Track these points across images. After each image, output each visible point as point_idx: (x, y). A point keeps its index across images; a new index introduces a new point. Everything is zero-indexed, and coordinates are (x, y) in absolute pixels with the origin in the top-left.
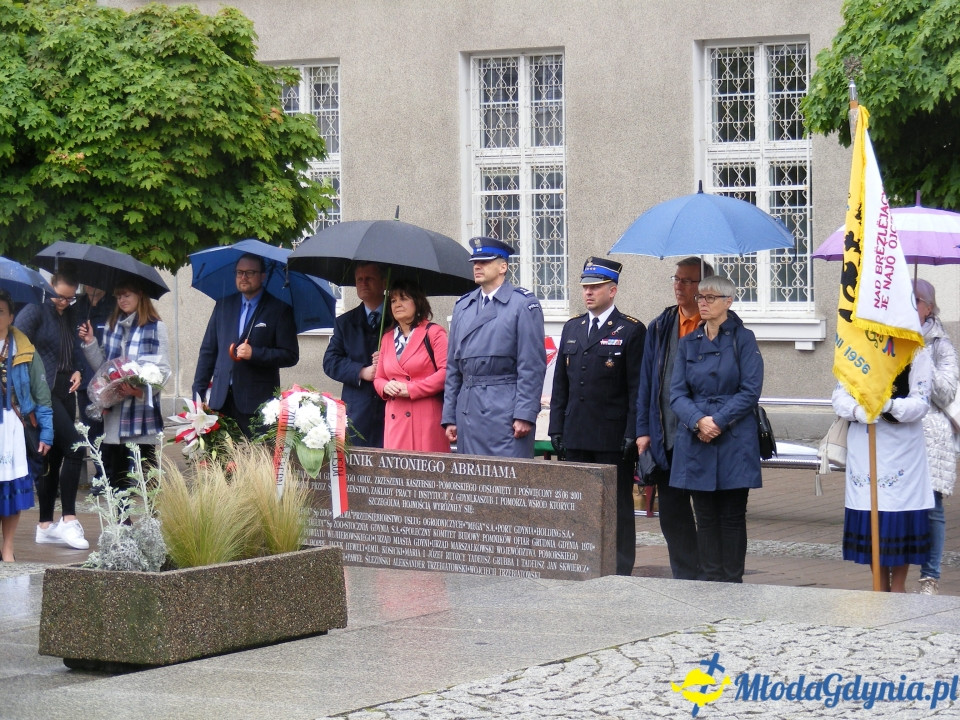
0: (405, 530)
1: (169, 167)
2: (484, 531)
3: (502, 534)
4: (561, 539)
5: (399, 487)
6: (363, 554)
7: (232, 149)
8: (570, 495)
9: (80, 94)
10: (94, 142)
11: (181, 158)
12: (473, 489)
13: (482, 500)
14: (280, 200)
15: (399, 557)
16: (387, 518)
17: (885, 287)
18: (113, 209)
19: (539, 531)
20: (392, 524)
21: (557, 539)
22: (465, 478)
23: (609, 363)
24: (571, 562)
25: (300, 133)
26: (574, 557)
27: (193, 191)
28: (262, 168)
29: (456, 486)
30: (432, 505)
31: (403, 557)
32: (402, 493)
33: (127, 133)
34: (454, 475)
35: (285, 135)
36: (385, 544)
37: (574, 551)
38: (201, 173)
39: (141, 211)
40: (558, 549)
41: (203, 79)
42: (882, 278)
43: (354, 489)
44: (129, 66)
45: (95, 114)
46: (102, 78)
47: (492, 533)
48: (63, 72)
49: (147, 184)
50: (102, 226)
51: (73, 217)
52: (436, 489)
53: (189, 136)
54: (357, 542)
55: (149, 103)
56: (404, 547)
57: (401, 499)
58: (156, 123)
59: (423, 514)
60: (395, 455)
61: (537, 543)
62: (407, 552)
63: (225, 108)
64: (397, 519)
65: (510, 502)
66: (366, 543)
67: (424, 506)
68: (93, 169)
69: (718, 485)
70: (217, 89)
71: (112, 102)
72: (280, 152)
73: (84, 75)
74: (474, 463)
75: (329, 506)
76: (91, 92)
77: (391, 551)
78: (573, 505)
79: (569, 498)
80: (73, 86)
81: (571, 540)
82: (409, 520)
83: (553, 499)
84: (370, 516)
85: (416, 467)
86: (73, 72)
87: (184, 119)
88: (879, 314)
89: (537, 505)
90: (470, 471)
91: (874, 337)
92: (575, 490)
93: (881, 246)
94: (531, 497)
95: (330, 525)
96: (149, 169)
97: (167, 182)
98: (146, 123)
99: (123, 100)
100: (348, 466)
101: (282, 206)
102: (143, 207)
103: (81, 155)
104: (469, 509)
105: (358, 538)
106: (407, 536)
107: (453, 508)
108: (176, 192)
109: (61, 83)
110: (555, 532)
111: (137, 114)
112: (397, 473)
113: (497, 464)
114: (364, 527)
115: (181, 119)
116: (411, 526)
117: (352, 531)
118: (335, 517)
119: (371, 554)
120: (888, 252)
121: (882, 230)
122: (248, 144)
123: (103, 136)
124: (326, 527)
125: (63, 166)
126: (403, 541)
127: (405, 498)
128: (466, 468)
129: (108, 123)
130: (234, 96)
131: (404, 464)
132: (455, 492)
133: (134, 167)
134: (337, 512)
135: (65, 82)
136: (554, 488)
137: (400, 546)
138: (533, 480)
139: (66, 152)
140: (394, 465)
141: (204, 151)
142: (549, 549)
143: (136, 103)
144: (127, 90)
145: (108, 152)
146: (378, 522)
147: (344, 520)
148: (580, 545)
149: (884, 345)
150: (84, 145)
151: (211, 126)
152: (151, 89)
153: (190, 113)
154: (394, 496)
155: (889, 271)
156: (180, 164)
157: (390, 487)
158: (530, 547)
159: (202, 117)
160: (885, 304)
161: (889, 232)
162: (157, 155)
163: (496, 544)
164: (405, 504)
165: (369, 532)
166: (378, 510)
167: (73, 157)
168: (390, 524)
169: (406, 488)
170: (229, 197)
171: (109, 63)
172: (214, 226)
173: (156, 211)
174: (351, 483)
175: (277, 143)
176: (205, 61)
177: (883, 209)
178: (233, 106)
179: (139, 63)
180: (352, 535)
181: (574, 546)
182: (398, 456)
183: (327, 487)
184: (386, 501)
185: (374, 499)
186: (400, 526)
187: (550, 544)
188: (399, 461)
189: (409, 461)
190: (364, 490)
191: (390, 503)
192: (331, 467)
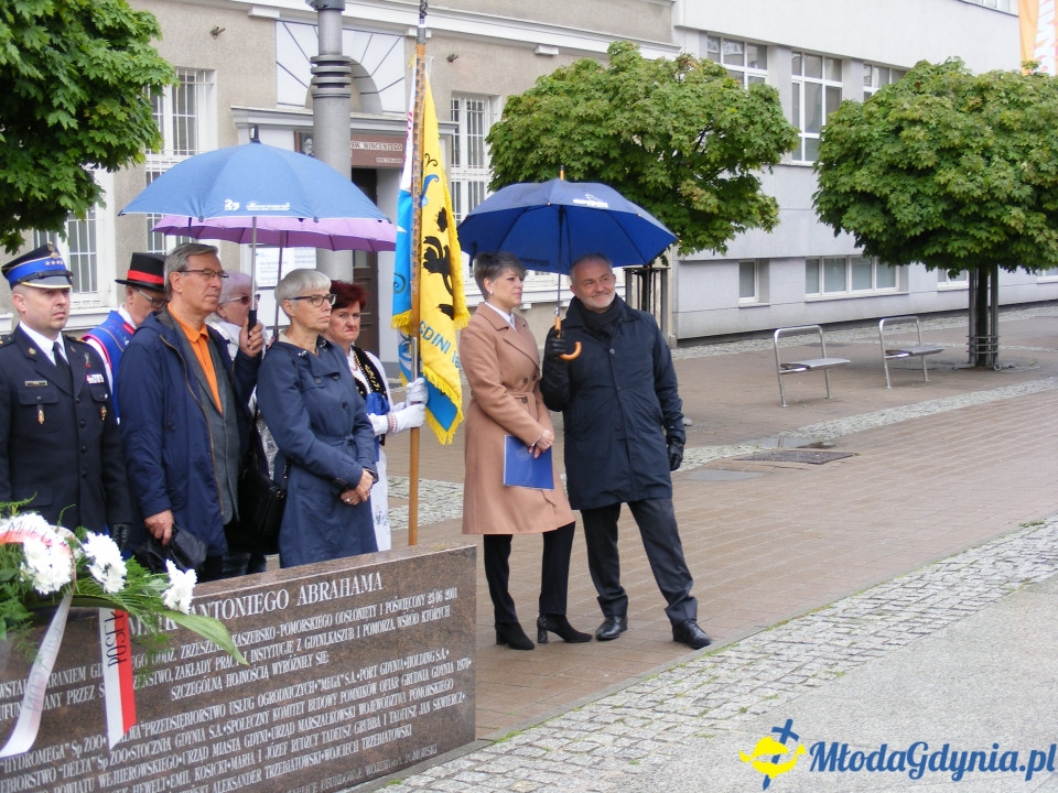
2: (344, 687)
3: (365, 682)
4: (435, 664)
8: (444, 595)
12: (328, 623)
13: (340, 637)
15: (222, 777)
16: (202, 715)
19: (411, 662)
20: (210, 723)
21: (430, 666)
22: (319, 608)
24: (445, 694)
26: (449, 684)
29: (305, 625)
30: (270, 670)
31: (229, 773)
34: (302, 607)
36: (199, 764)
37: (449, 676)
40: (432, 681)
47: (352, 686)
52: (277, 640)
54: (153, 777)
56: (229, 757)
57: (222, 674)
59: (258, 687)
60: (213, 599)
61: (408, 682)
62: (234, 763)
64: (217, 710)
65: (374, 629)
66: (168, 774)
67: (260, 674)
74: (329, 579)
77: (211, 771)
78: (448, 609)
79: (444, 600)
81: (446, 661)
82: (237, 706)
83: (426, 607)
84: (175, 722)
85: (247, 610)
89: (406, 622)
90: (324, 595)
92: (450, 586)
94: (400, 613)
95: (103, 763)
100: (134, 640)
104: (322, 658)
105: (154, 769)
106: (235, 734)
107: (302, 663)
110: (428, 657)
113: (359, 572)
114: (164, 745)
116: (239, 716)
117: (142, 760)
118: (112, 745)
119: (177, 790)
124: (95, 769)
126: (228, 747)
127: (230, 671)
128: (319, 592)
131: (229, 610)
132: (303, 635)
136: (427, 591)
137: (223, 757)
138: (402, 586)
142: (422, 684)
146: (187, 729)
147: (130, 745)
148: (455, 665)
154: (213, 672)
157: (205, 657)
158: (399, 690)
163: (357, 702)
164: (230, 680)
165: (174, 750)
166: (186, 705)
168: (205, 725)
180: (143, 769)
181: (448, 668)
182: (216, 598)
183: (97, 692)
184: (199, 685)
185: (180, 688)
186: (223, 720)
187: (422, 676)
188: (220, 606)
189: (235, 601)
190: (162, 676)
191: (207, 687)
192: (105, 649)
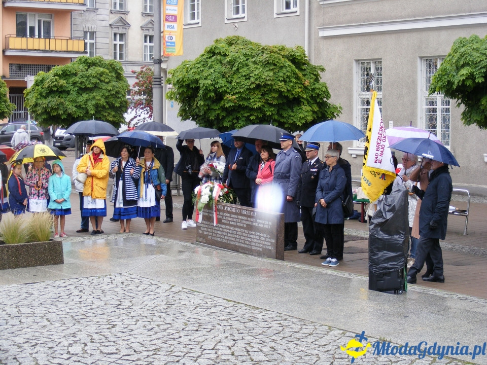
0: (230, 231)
1: (264, 101)
3: (253, 235)
5: (229, 217)
7: (286, 95)
9: (235, 76)
10: (239, 93)
11: (268, 98)
12: (246, 219)
13: (248, 223)
14: (306, 112)
15: (229, 240)
16: (226, 227)
17: (380, 156)
18: (246, 115)
19: (262, 235)
20: (228, 229)
21: (266, 238)
22: (244, 215)
23: (312, 177)
24: (269, 246)
25: (319, 89)
26: (270, 244)
27: (272, 109)
28: (302, 100)
29: (242, 218)
30: (237, 223)
32: (230, 219)
33: (249, 90)
34: (242, 214)
35: (313, 90)
36: (226, 235)
37: (270, 242)
38: (274, 103)
39: (255, 115)
41: (277, 71)
42: (379, 153)
43: (219, 217)
44: (252, 66)
45: (240, 83)
46: (244, 71)
47: (250, 234)
48: (232, 69)
49: (255, 107)
50: (243, 121)
51: (234, 117)
52: (237, 218)
53: (270, 91)
55: (256, 80)
57: (230, 221)
58: (258, 86)
59: (235, 226)
60: (228, 206)
61: (261, 238)
62: (231, 239)
63: (285, 81)
64: (228, 227)
65: (255, 224)
66: (221, 235)
68: (239, 101)
69: (327, 222)
70: (281, 74)
71: (246, 79)
72: (312, 95)
73: (238, 69)
74: (246, 210)
75: (213, 222)
76: (240, 75)
77: (227, 238)
80: (234, 73)
81: (269, 238)
82: (231, 228)
83: (265, 224)
84: (223, 226)
85: (233, 210)
86: (234, 69)
87: (268, 85)
88: (378, 165)
89: (261, 225)
90: (246, 213)
91: (374, 173)
92: (270, 221)
93: (379, 141)
95: (213, 228)
96: (256, 101)
97: (263, 105)
98: (254, 86)
99: (249, 79)
101: (306, 114)
102: (256, 114)
103: (234, 97)
104: (245, 226)
105: (220, 233)
106: (231, 233)
107: (242, 225)
108: (266, 109)
109: (231, 73)
110: (265, 235)
111: (252, 83)
112: (228, 212)
113: (252, 211)
114: (221, 229)
115: (266, 85)
116: (232, 230)
117: (218, 230)
118: (214, 226)
120: (382, 143)
121: (380, 136)
122: (294, 93)
123: (242, 90)
125: (229, 101)
129: (243, 86)
130: (288, 77)
132: (242, 220)
133: (251, 101)
134: (215, 224)
135: (232, 72)
136: (265, 220)
138: (260, 217)
139: (230, 95)
141: (276, 95)
142: (264, 241)
143: (252, 79)
144: (250, 75)
145: (243, 96)
146: (224, 228)
147: (217, 227)
149: (380, 176)
150: (236, 93)
151: (277, 87)
152: (258, 75)
153: (269, 83)
154: (228, 220)
155: (382, 150)
156: (267, 100)
157: (227, 217)
158: (259, 240)
159: (275, 84)
160: (380, 162)
161: (383, 136)
162: (260, 96)
164: (230, 223)
165: (222, 231)
166: (224, 224)
167: (232, 98)
169: (231, 217)
170: (290, 111)
171: (247, 65)
172: (282, 120)
173: (261, 116)
174: (218, 215)
175: (310, 92)
176: (278, 65)
177: (380, 128)
178: (288, 80)
179: (256, 66)
180: (218, 232)
181: (270, 240)
187: (264, 239)
190: (221, 217)
191: (228, 222)
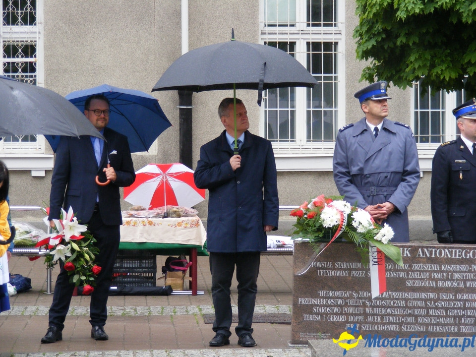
5: (435, 271)
6: (401, 324)
15: (434, 324)
16: (423, 295)
20: (428, 300)
30: (465, 283)
31: (438, 324)
36: (421, 316)
43: (392, 275)
52: (469, 271)
54: (395, 315)
56: (438, 317)
57: (436, 281)
59: (457, 291)
60: (431, 247)
62: (441, 320)
64: (432, 295)
66: (403, 316)
67: (458, 284)
75: (369, 290)
77: (428, 320)
82: (444, 296)
84: (408, 295)
95: (368, 304)
105: (395, 312)
106: (442, 308)
114: (401, 303)
116: (445, 300)
117: (389, 307)
118: (373, 297)
119: (408, 324)
124: (364, 305)
126: (438, 312)
127: (440, 280)
131: (440, 253)
134: (376, 295)
137: (435, 316)
140: (431, 254)
146: (414, 299)
147: (383, 299)
154: (430, 278)
157: (426, 271)
164: (440, 284)
165: (407, 307)
166: (414, 289)
168: (426, 300)
169: (441, 271)
174: (390, 270)
180: (389, 311)
182: (434, 247)
183: (366, 274)
184: (422, 282)
185: (411, 282)
186: (435, 301)
188: (436, 251)
189: (445, 251)
190: (401, 275)
192: (371, 258)
